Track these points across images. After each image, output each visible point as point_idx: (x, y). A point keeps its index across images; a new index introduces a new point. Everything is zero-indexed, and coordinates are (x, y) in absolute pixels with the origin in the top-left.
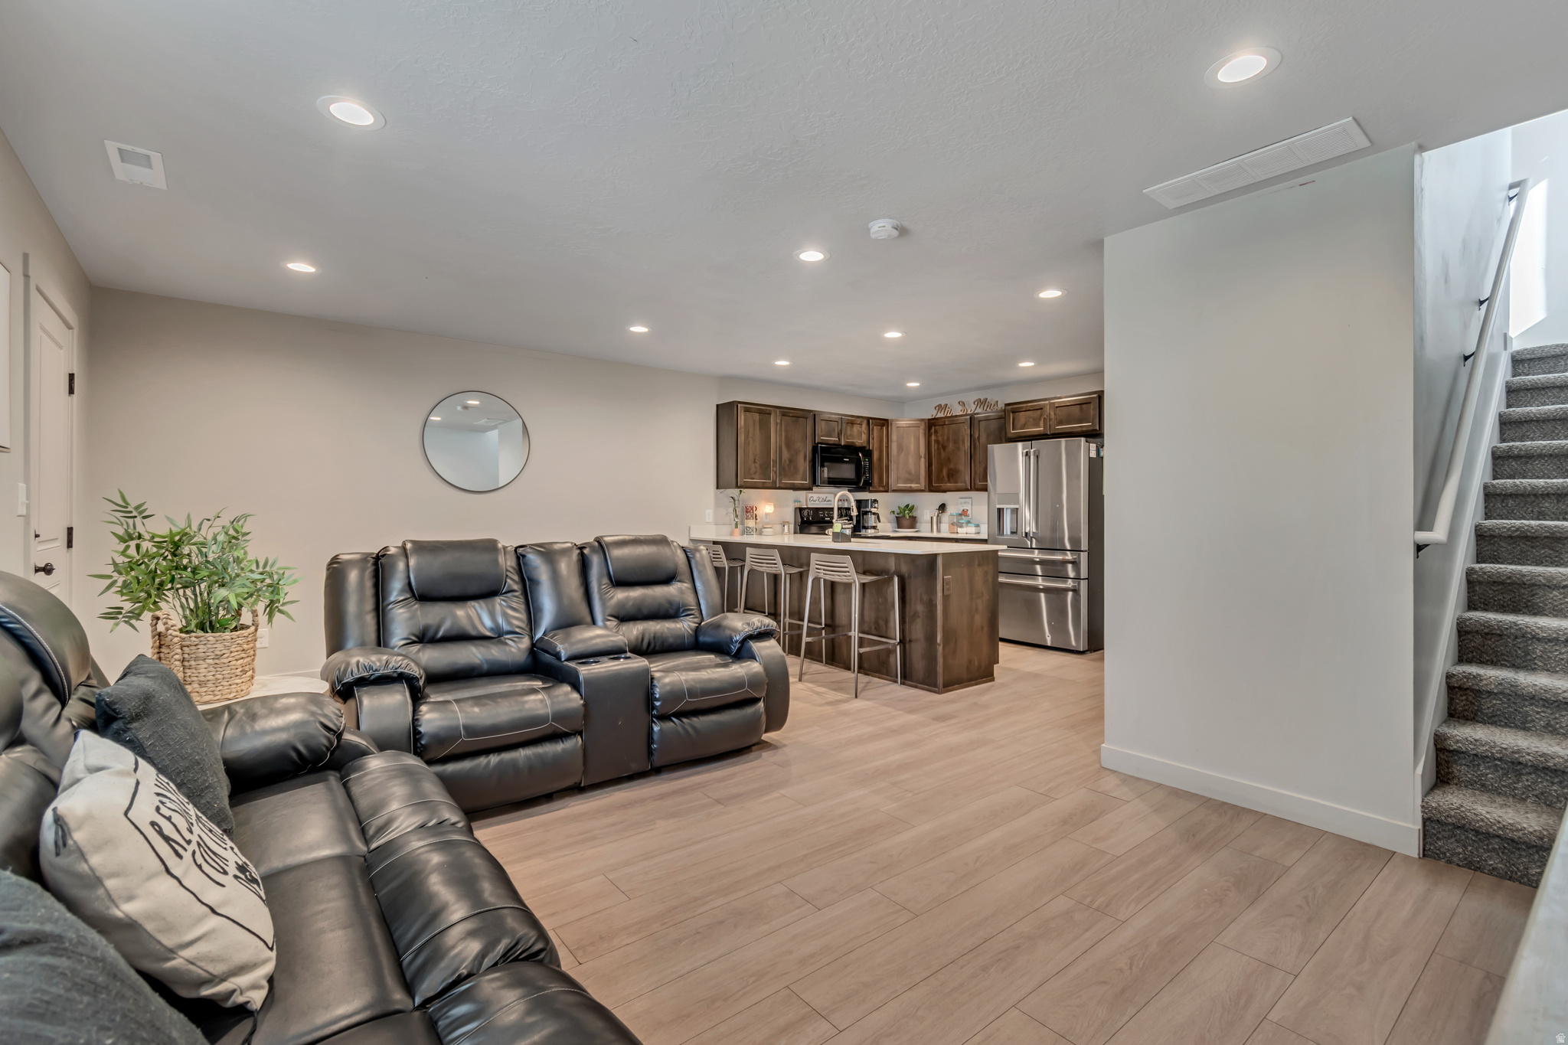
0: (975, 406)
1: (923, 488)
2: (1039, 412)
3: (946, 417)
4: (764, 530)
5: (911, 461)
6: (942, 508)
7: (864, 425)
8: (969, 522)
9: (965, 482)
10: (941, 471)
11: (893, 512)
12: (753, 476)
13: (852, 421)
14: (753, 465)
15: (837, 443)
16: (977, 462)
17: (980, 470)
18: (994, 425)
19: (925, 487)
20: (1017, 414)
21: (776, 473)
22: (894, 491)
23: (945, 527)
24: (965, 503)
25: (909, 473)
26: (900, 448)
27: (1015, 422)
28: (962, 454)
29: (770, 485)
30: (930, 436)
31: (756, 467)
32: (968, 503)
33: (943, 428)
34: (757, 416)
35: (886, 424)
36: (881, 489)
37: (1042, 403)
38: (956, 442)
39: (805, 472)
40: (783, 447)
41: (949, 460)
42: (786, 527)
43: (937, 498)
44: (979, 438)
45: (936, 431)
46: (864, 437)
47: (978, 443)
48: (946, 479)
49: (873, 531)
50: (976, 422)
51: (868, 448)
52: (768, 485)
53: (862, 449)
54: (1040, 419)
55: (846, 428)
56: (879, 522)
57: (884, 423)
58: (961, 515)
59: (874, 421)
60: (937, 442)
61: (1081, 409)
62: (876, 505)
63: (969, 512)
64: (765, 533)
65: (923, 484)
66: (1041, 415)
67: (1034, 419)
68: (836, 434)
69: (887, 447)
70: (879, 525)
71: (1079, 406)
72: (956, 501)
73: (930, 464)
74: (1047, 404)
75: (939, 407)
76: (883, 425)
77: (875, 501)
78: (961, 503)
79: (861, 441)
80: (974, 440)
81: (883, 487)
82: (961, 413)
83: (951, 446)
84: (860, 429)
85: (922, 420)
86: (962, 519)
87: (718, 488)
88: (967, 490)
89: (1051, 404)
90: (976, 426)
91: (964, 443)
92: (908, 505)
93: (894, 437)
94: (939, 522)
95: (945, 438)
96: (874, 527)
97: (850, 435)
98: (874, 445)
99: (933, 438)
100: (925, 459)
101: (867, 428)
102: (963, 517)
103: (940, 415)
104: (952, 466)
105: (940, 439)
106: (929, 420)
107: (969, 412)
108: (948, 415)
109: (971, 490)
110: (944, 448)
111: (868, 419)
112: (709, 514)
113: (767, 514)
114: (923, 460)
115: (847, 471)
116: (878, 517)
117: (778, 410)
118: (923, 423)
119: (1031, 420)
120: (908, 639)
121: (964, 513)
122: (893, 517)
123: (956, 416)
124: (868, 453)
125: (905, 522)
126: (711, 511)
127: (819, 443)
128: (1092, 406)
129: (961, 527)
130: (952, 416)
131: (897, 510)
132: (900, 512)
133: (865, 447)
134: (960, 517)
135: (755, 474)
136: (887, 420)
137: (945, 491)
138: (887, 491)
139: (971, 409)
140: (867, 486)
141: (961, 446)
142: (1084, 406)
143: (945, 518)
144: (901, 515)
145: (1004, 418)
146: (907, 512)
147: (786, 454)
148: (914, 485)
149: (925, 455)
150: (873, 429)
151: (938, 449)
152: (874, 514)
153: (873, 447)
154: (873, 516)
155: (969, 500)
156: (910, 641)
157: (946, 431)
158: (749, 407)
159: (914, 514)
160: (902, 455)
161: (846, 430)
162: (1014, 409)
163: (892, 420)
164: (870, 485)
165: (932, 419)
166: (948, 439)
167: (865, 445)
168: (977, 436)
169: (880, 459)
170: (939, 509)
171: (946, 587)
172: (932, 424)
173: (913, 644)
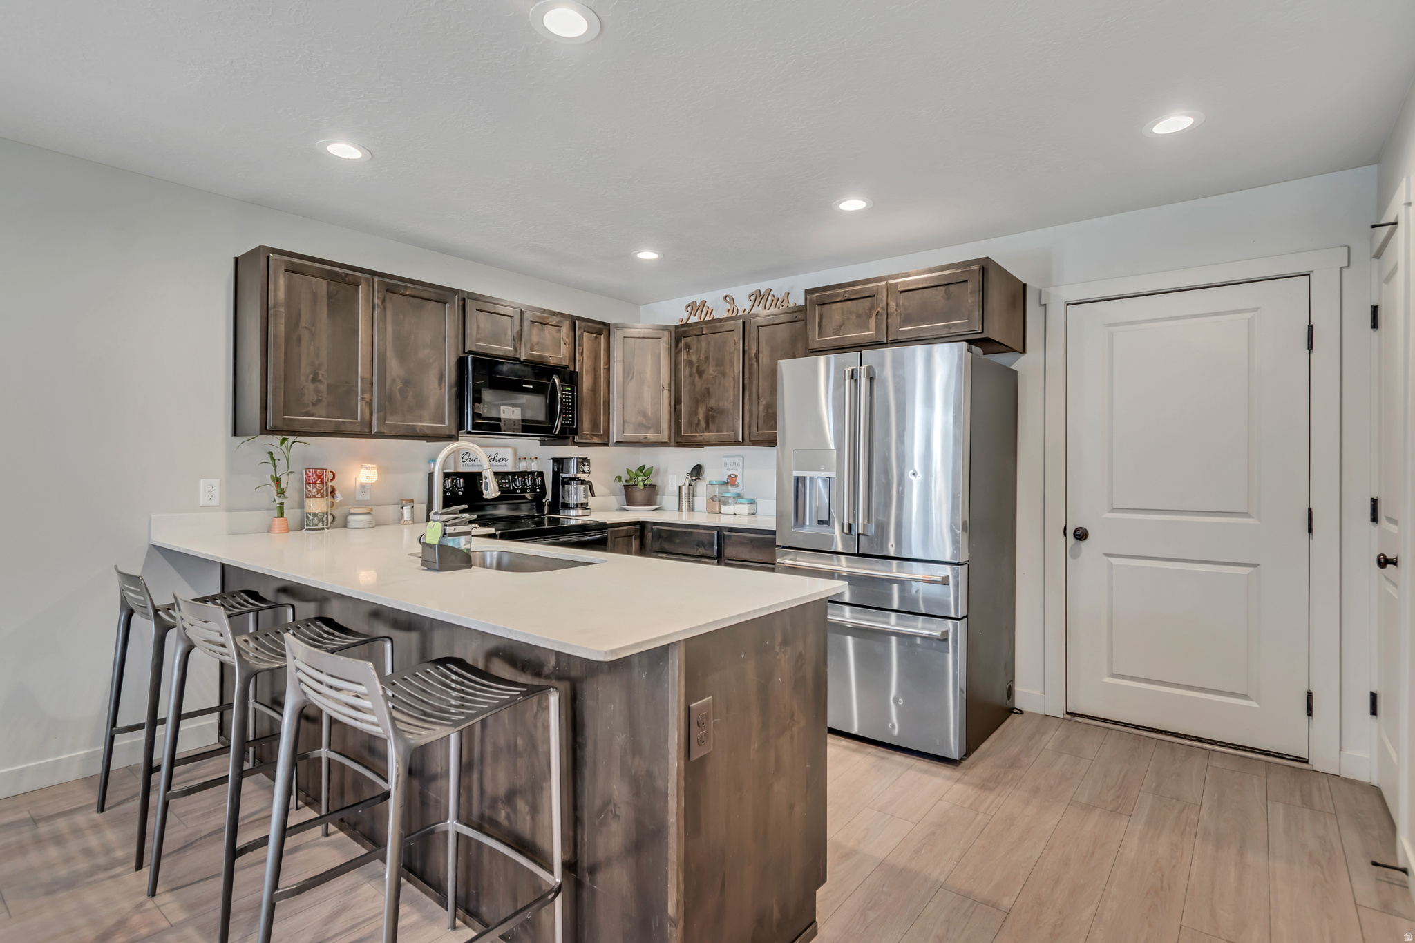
0: (751, 303)
1: (666, 440)
2: (867, 302)
3: (704, 322)
4: (350, 518)
5: (647, 394)
6: (697, 471)
7: (565, 329)
8: (738, 496)
9: (734, 431)
10: (696, 413)
11: (619, 478)
12: (311, 409)
13: (543, 320)
14: (311, 386)
15: (511, 355)
16: (755, 396)
17: (759, 409)
18: (783, 333)
19: (670, 437)
20: (827, 307)
21: (370, 404)
22: (619, 443)
23: (700, 502)
24: (733, 464)
25: (644, 415)
26: (628, 372)
27: (824, 323)
28: (729, 383)
29: (357, 429)
30: (678, 353)
31: (317, 391)
32: (738, 465)
33: (699, 341)
34: (322, 286)
35: (605, 332)
36: (596, 440)
37: (874, 285)
38: (720, 363)
39: (440, 406)
40: (389, 353)
41: (707, 393)
42: (407, 511)
43: (691, 456)
44: (757, 355)
45: (688, 346)
46: (564, 351)
47: (755, 364)
48: (703, 424)
49: (580, 512)
50: (754, 328)
51: (572, 369)
52: (350, 429)
53: (559, 370)
54: (869, 317)
55: (530, 331)
56: (593, 495)
57: (602, 329)
58: (726, 483)
59: (584, 324)
60: (690, 363)
61: (948, 296)
62: (586, 468)
63: (739, 480)
64: (349, 525)
65: (666, 433)
66: (871, 308)
67: (859, 316)
68: (510, 340)
69: (608, 370)
70: (592, 502)
71: (943, 288)
72: (717, 461)
73: (677, 401)
74: (882, 287)
75: (693, 307)
76: (599, 333)
77: (585, 461)
78: (726, 465)
79: (557, 355)
80: (750, 359)
81: (599, 436)
82: (729, 315)
83: (711, 370)
84: (556, 335)
85: (666, 328)
86: (728, 491)
87: (235, 434)
88: (737, 443)
89: (889, 286)
90: (754, 335)
91: (732, 365)
92: (643, 467)
93: (618, 353)
94: (692, 494)
95: (702, 357)
96: (583, 506)
97: (538, 343)
98: (583, 366)
99: (683, 356)
100: (670, 391)
101: (571, 334)
102: (730, 487)
103: (694, 319)
104: (712, 403)
105: (694, 358)
106: (676, 327)
107: (740, 313)
108: (707, 319)
109: (742, 443)
110: (700, 373)
111: (573, 320)
112: (210, 489)
113: (363, 486)
114: (666, 393)
115: (528, 406)
116: (591, 488)
117: (376, 280)
118: (666, 333)
119: (854, 317)
120: (585, 864)
121: (731, 481)
122: (619, 486)
123: (721, 320)
124: (571, 378)
125: (639, 495)
126: (216, 482)
127: (471, 352)
128: (970, 286)
129: (726, 503)
130: (713, 321)
131: (625, 477)
132: (631, 479)
133: (565, 367)
134: (724, 488)
135: (314, 405)
136: (607, 325)
137: (700, 445)
138: (607, 444)
139: (743, 305)
140: (568, 434)
141: (727, 370)
142: (952, 288)
143: (701, 487)
144: (632, 483)
145: (804, 320)
146: (640, 478)
147: (395, 368)
148: (651, 436)
149: (670, 385)
150: (581, 337)
151: (691, 374)
152: (583, 482)
153: (581, 368)
154: (581, 488)
155: (739, 460)
156: (593, 870)
157: (703, 344)
158: (299, 265)
159: (652, 480)
160: (632, 386)
161: (530, 334)
162: (821, 297)
163: (617, 326)
164: (575, 432)
165: (682, 326)
166: (707, 358)
167: (566, 363)
168: (754, 352)
169: (594, 389)
170: (691, 475)
171: (696, 733)
172: (681, 335)
173: (601, 877)
